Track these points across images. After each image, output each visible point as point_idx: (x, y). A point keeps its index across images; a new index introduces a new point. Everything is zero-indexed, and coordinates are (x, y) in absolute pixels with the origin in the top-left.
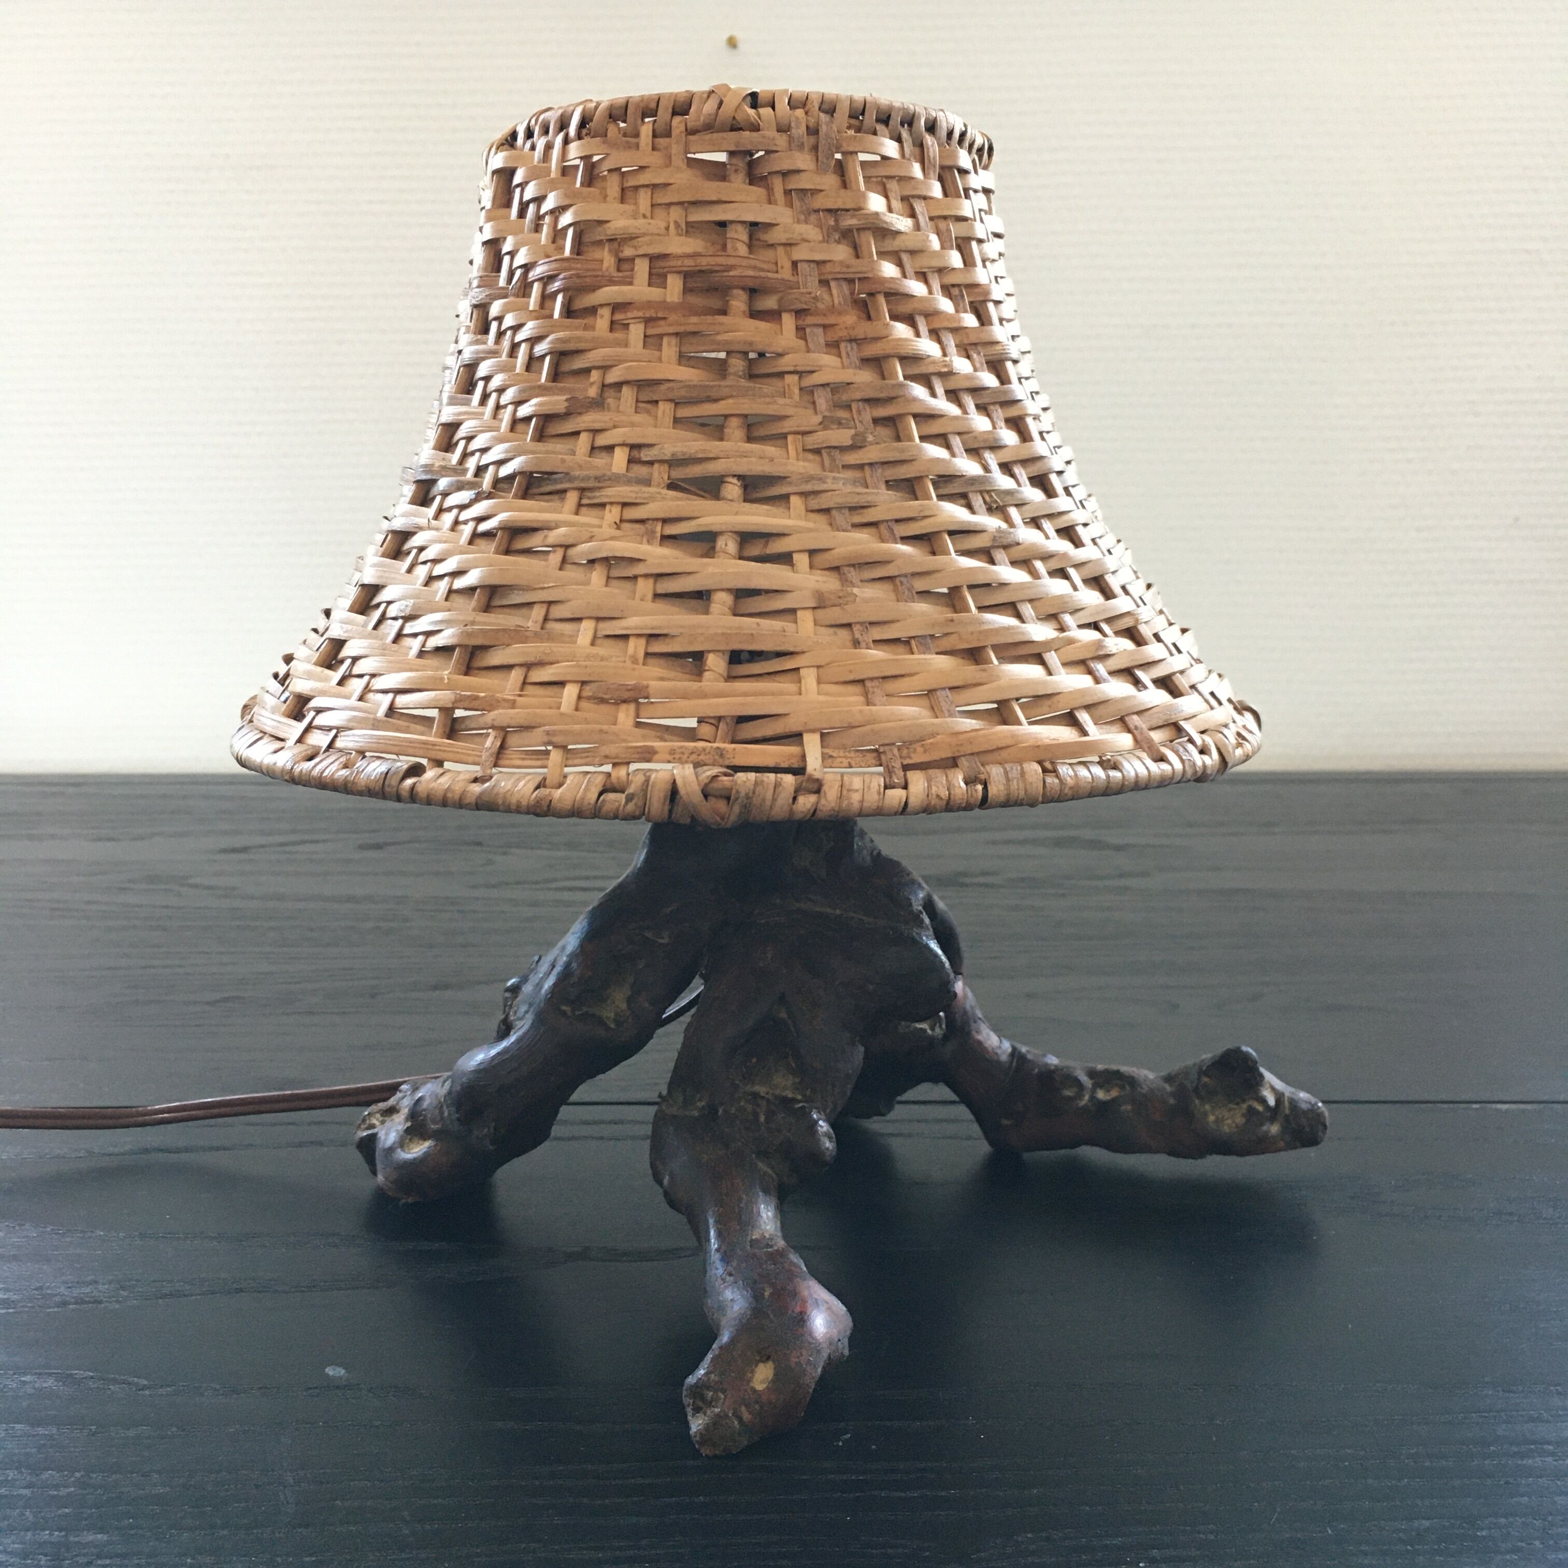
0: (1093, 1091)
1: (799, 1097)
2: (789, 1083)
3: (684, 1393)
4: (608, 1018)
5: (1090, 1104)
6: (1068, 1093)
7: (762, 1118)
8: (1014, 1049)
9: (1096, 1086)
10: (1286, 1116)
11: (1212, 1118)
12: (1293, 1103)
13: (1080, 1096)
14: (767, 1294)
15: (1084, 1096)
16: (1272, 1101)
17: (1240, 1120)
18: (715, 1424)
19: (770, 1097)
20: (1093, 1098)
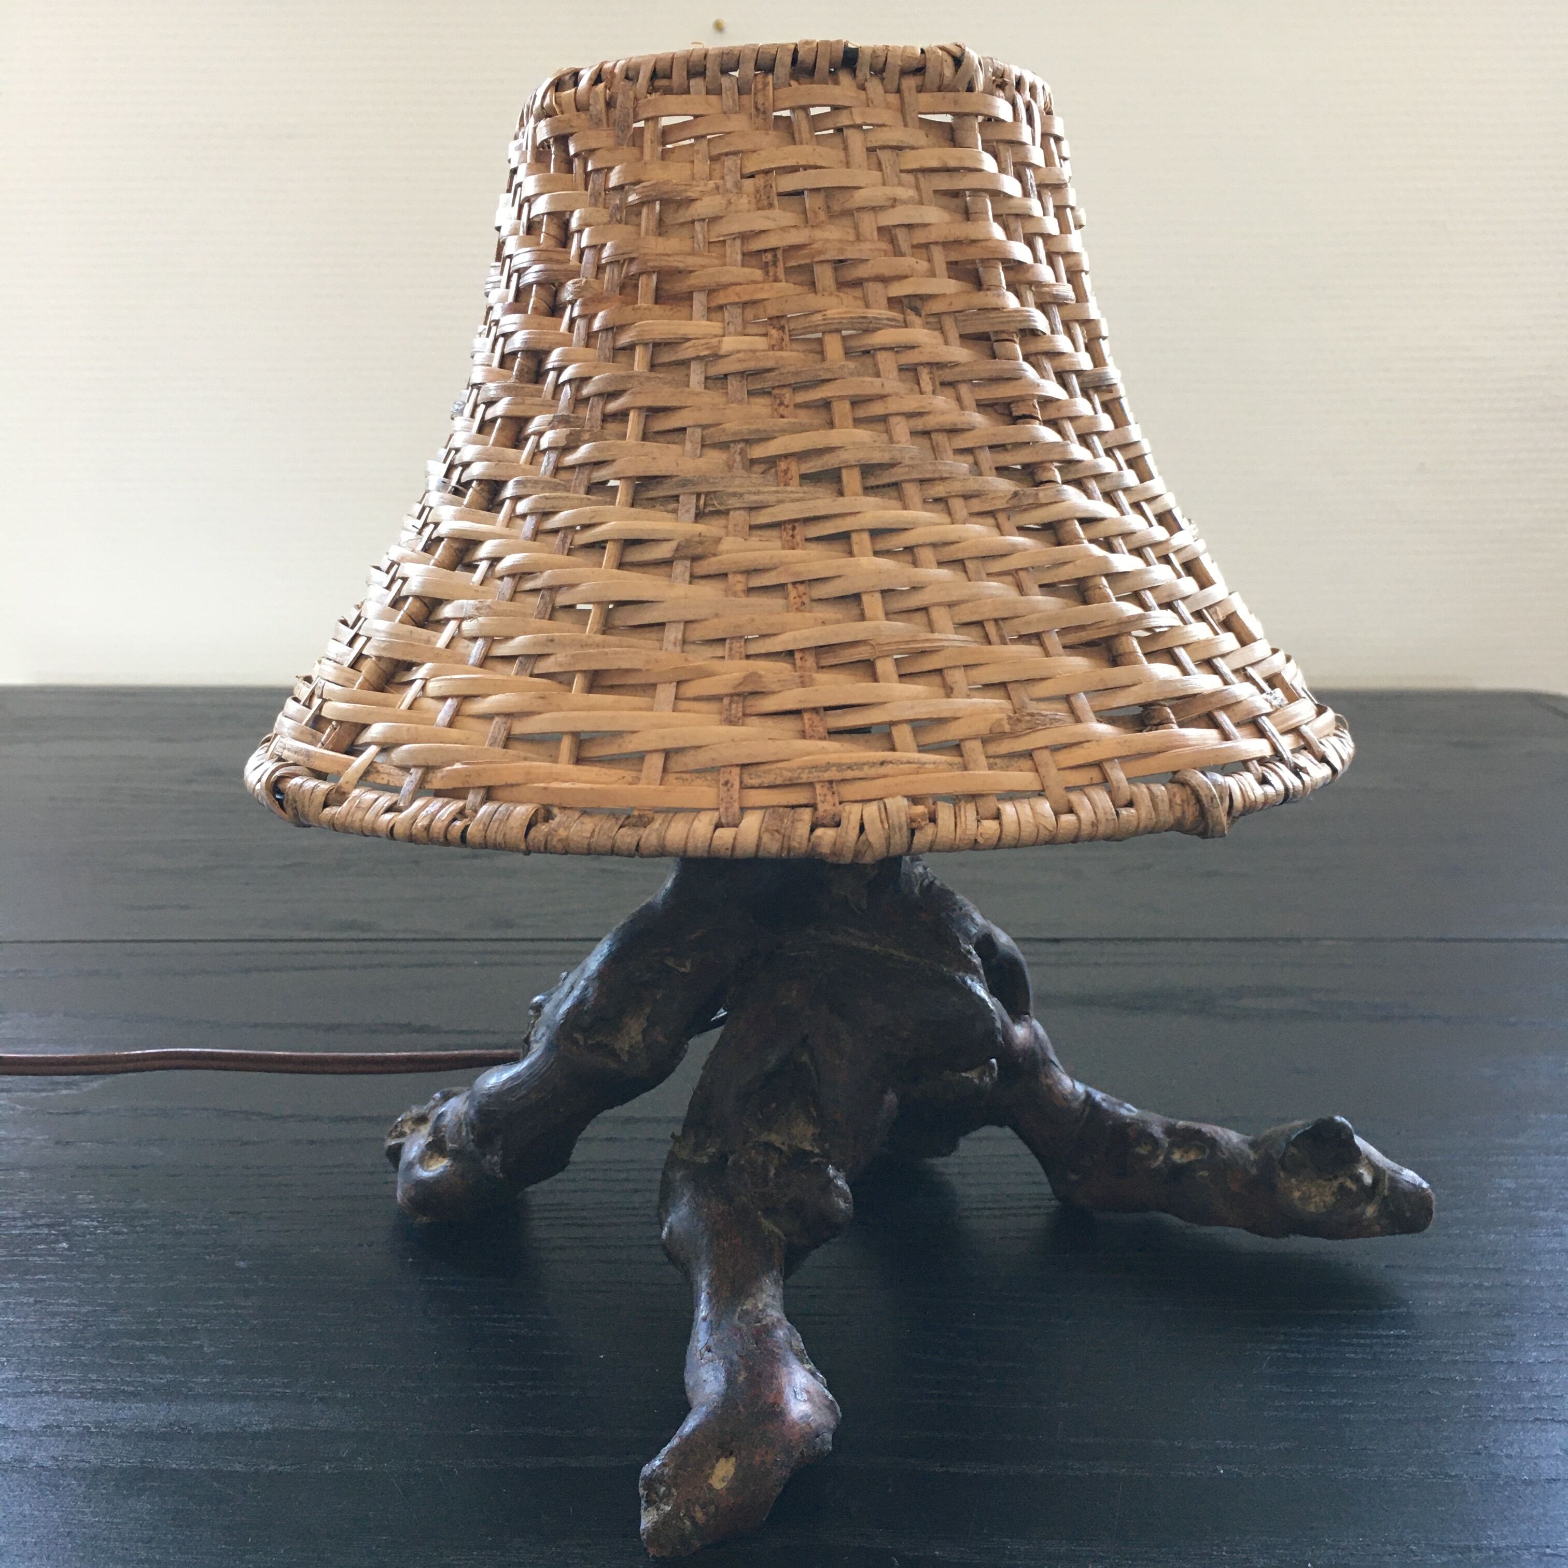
0: (1169, 1153)
1: (817, 1151)
2: (809, 1134)
3: (640, 1483)
4: (622, 1049)
5: (1163, 1166)
6: (1143, 1150)
7: (772, 1173)
8: (1088, 1095)
9: (1173, 1145)
10: (1385, 1198)
11: (1297, 1194)
12: (1394, 1182)
13: (1153, 1155)
14: (741, 1379)
15: (1157, 1157)
16: (1368, 1179)
17: (1329, 1199)
18: (664, 1523)
19: (784, 1148)
20: (1167, 1158)
